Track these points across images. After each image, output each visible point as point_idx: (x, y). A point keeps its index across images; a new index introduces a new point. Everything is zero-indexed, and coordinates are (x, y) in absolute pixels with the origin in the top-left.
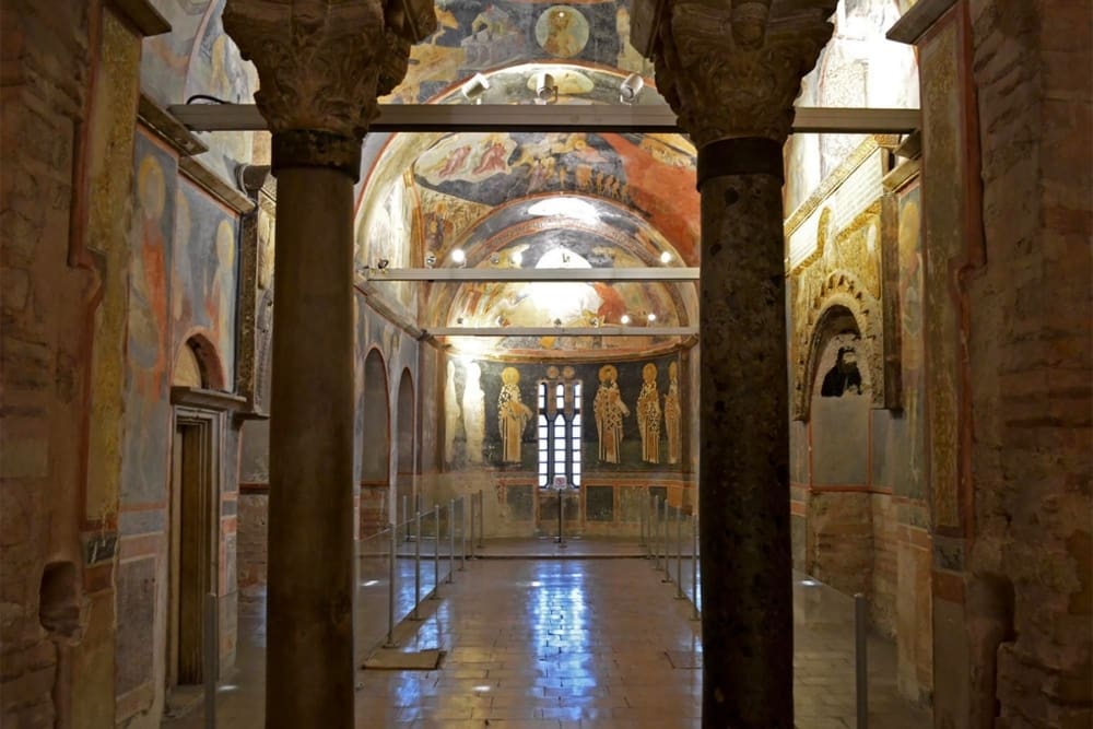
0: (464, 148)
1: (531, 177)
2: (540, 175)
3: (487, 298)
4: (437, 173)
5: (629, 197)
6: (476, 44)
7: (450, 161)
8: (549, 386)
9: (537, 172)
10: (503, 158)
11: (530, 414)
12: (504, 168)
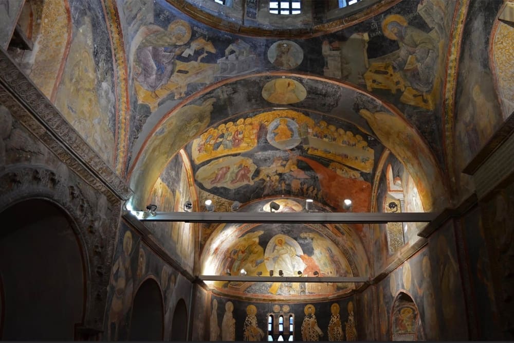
0: (226, 167)
1: (265, 186)
2: (270, 186)
3: (239, 262)
4: (210, 181)
5: (323, 198)
6: (227, 62)
7: (217, 175)
8: (274, 317)
9: (268, 184)
10: (248, 175)
11: (263, 334)
12: (249, 181)
